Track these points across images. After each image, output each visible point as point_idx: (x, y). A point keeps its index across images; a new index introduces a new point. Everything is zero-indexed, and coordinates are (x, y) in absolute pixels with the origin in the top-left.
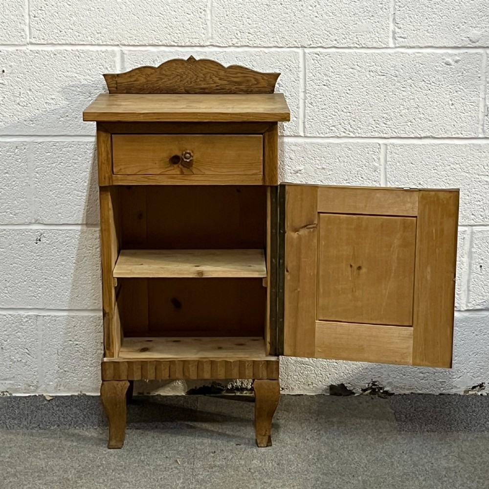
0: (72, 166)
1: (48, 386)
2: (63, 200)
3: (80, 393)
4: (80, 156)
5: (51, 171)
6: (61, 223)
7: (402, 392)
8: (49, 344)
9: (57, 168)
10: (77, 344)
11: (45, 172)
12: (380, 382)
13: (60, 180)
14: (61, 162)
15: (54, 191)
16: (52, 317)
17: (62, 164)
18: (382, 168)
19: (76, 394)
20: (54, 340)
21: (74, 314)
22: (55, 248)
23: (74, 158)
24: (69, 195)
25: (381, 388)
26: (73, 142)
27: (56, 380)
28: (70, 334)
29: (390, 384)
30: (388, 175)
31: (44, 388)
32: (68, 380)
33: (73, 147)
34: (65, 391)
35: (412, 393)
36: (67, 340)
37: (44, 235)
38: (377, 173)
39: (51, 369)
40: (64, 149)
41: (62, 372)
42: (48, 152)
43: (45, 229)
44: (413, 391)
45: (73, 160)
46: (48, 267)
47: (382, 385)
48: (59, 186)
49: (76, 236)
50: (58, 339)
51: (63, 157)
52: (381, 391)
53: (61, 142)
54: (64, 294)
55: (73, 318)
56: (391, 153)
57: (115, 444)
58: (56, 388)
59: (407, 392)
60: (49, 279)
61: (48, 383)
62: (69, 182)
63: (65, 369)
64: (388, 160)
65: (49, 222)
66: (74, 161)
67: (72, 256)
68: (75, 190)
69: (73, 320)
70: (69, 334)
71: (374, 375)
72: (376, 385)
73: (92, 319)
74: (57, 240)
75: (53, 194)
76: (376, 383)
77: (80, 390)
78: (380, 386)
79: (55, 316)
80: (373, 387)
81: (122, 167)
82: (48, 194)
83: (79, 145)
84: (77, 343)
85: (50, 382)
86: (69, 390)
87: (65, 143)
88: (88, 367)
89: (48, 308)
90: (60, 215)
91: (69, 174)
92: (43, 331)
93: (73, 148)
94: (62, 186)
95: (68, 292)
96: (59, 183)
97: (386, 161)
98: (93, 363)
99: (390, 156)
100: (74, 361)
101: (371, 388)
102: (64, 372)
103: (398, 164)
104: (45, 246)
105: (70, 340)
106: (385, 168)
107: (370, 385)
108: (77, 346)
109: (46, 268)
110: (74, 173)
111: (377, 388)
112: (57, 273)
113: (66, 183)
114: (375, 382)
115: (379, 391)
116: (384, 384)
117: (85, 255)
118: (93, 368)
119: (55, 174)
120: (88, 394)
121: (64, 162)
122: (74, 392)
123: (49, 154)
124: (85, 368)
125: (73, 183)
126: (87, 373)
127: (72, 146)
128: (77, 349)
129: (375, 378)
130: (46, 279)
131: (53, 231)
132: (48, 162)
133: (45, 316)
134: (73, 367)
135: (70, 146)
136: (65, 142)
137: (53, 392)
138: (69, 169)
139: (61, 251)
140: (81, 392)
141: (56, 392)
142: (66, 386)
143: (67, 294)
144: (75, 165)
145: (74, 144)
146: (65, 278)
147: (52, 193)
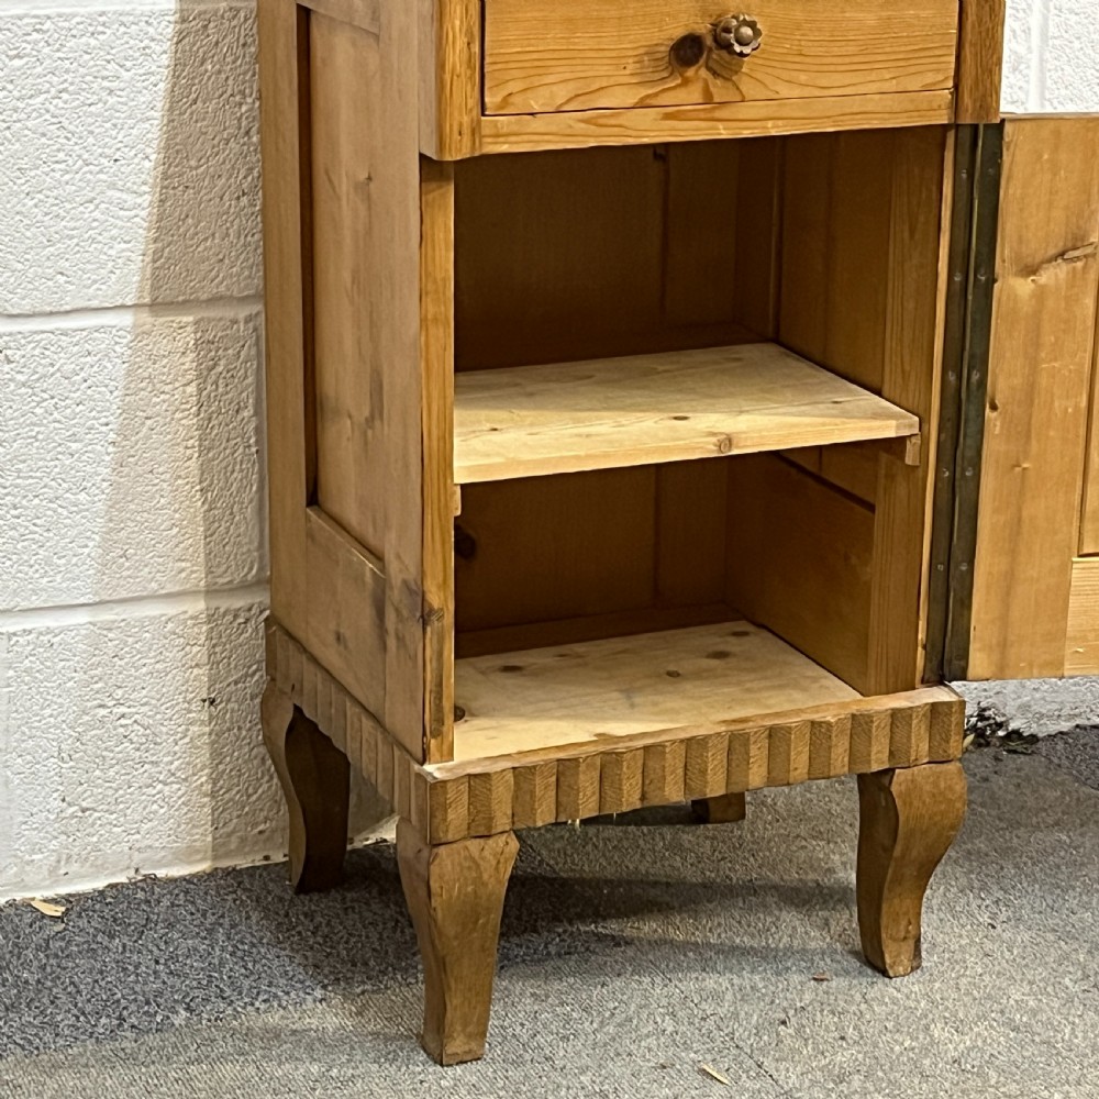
0: (100, 100)
1: (28, 868)
2: (72, 224)
3: (132, 873)
4: (128, 64)
5: (29, 124)
6: (68, 308)
7: (1053, 728)
8: (30, 728)
9: (48, 111)
10: (123, 716)
11: (9, 128)
12: (1001, 707)
13: (61, 156)
14: (65, 90)
15: (40, 196)
16: (41, 634)
17: (65, 96)
18: (1034, 59)
19: (122, 879)
20: (48, 712)
21: (113, 617)
22: (45, 396)
23: (105, 73)
24: (92, 207)
25: (1000, 725)
26: (102, 14)
27: (54, 845)
28: (100, 685)
29: (1024, 708)
30: (1049, 82)
31: (16, 875)
32: (95, 839)
33: (104, 33)
34: (82, 877)
35: (1077, 726)
36: (89, 704)
37: (9, 352)
38: (1020, 76)
39: (35, 810)
40: (72, 43)
41: (73, 816)
42: (18, 56)
43: (10, 334)
44: (1078, 721)
45: (103, 78)
46: (21, 466)
47: (1004, 715)
48: (57, 175)
49: (117, 348)
50: (61, 706)
51: (67, 71)
52: (1001, 733)
53: (60, 16)
54: (80, 551)
55: (110, 629)
56: (1060, 11)
57: (467, 1048)
58: (53, 871)
59: (1065, 726)
60: (26, 508)
61: (27, 857)
62: (92, 159)
63: (84, 804)
64: (1050, 34)
65: (26, 307)
66: (106, 84)
67: (104, 420)
68: (112, 186)
69: (111, 635)
70: (96, 686)
71: (985, 690)
72: (988, 718)
73: (170, 625)
74: (52, 370)
75: (36, 206)
76: (987, 713)
77: (134, 865)
78: (999, 719)
79: (49, 631)
80: (980, 724)
81: (513, 87)
82: (18, 208)
83: (123, 24)
84: (123, 710)
85: (33, 852)
86: (99, 869)
87: (74, 21)
88: (160, 786)
89: (25, 605)
90: (62, 279)
91: (91, 132)
92: (9, 686)
93: (101, 37)
94: (67, 177)
95: (91, 544)
96: (57, 166)
97: (1044, 37)
98: (178, 769)
99: (1057, 19)
100: (111, 773)
101: (974, 728)
102: (80, 814)
103: (1077, 44)
104: (12, 392)
105: (101, 706)
106: (1042, 61)
107: (974, 720)
108: (123, 721)
109: (19, 471)
110: (108, 125)
111: (990, 725)
112: (53, 483)
113: (80, 162)
114: (984, 710)
115: (994, 732)
116: (1009, 710)
117: (149, 412)
118: (176, 786)
119: (44, 135)
120: (161, 873)
121: (71, 88)
122: (113, 874)
123: (17, 63)
124: (151, 791)
125: (104, 161)
126: (155, 807)
127: (100, 29)
128: (121, 730)
129: (986, 698)
130: (15, 508)
131: (38, 338)
132: (16, 93)
133: (15, 634)
134: (110, 792)
135: (91, 29)
136: (74, 16)
137: (48, 882)
138: (91, 114)
139: (66, 407)
140: (137, 870)
141: (56, 883)
142: (86, 859)
143: (86, 551)
144: (112, 100)
145: (104, 24)
146: (83, 496)
147: (31, 203)
